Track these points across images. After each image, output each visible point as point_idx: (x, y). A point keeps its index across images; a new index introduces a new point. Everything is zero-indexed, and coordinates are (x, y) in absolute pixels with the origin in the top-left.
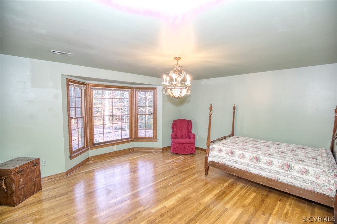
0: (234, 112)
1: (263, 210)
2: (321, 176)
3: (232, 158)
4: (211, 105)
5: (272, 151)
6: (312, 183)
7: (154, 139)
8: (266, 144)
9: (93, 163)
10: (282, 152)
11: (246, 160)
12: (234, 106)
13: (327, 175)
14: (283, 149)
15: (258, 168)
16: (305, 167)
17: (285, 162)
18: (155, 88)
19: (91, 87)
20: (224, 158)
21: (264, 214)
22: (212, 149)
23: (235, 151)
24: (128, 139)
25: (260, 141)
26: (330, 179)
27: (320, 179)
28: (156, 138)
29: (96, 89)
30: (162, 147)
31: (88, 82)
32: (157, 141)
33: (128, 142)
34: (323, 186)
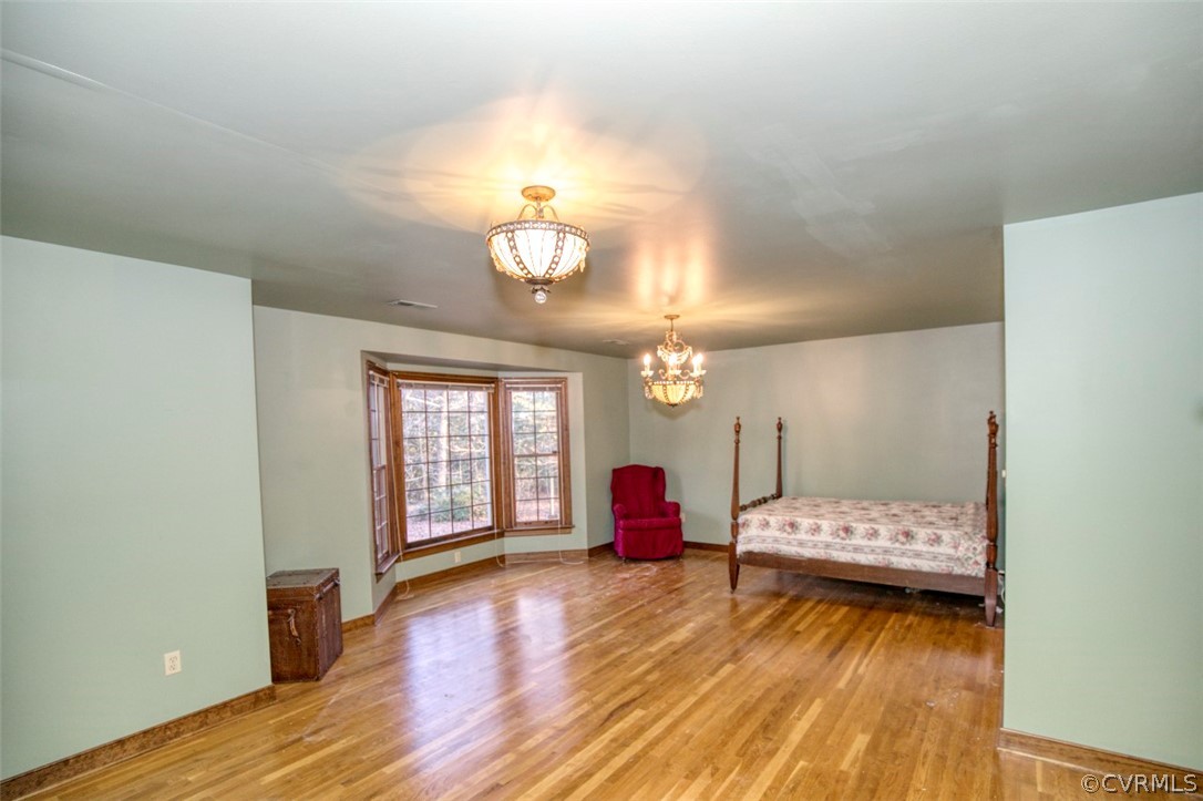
0: (780, 438)
1: (868, 625)
2: (962, 542)
3: (793, 536)
4: (738, 418)
5: (874, 514)
6: (950, 558)
7: (565, 524)
8: (859, 506)
9: (415, 597)
10: (895, 515)
11: (824, 537)
12: (780, 423)
13: (970, 539)
14: (894, 511)
15: (850, 548)
16: (936, 531)
17: (900, 528)
18: (564, 380)
19: (400, 381)
20: (776, 540)
21: (869, 629)
22: (744, 524)
23: (799, 520)
24: (490, 528)
25: (844, 502)
26: (975, 545)
27: (960, 548)
28: (571, 523)
29: (410, 386)
30: (586, 547)
31: (391, 366)
32: (573, 530)
33: (491, 537)
34: (966, 560)
